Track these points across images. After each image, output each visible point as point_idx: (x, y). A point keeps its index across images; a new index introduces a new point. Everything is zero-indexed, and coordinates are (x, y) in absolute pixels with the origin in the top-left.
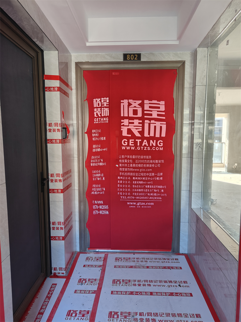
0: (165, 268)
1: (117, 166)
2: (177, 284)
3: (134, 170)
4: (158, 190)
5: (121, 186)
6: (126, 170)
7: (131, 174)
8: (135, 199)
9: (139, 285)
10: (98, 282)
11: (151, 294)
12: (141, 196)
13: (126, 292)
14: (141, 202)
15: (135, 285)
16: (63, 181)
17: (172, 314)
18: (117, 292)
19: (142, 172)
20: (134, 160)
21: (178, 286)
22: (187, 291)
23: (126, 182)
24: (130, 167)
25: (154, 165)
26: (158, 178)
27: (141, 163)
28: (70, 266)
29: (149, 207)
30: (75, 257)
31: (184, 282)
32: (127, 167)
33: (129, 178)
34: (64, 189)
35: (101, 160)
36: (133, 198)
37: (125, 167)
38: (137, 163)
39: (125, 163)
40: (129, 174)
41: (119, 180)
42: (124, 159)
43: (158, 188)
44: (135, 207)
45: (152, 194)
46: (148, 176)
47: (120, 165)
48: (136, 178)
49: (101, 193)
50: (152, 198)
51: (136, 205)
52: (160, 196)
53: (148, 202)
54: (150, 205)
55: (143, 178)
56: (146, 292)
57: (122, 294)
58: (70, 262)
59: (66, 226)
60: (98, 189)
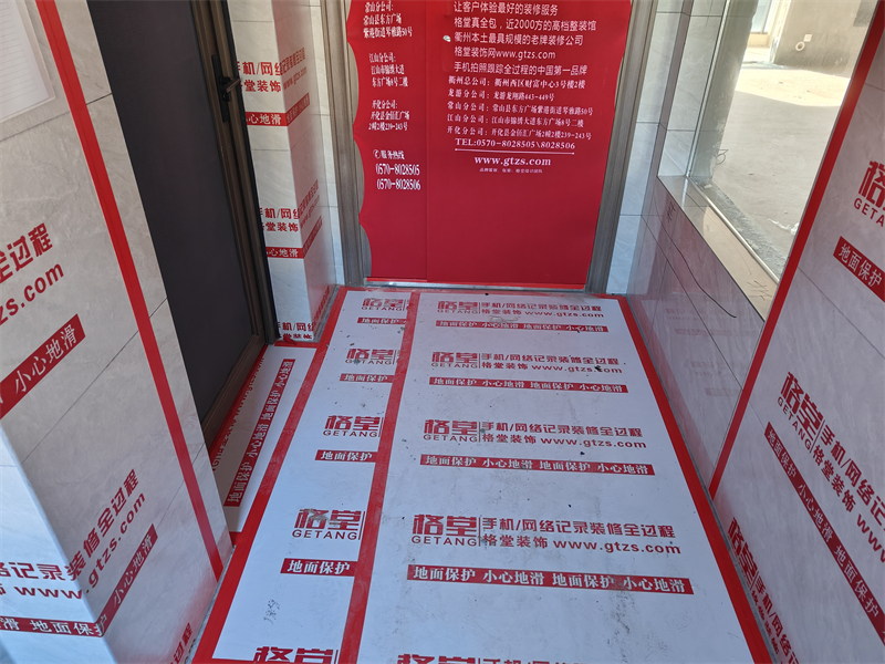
0: (564, 328)
1: (447, 39)
2: (592, 366)
3: (499, 54)
4: (568, 122)
5: (458, 106)
6: (475, 54)
7: (491, 68)
8: (497, 147)
9: (499, 366)
10: (397, 357)
11: (527, 385)
12: (516, 139)
13: (466, 380)
14: (516, 156)
15: (489, 365)
16: (285, 87)
17: (574, 428)
18: (444, 379)
19: (525, 61)
20: (501, 19)
21: (594, 369)
22: (617, 380)
23: (474, 93)
24: (488, 46)
25: (562, 37)
26: (571, 84)
27: (523, 32)
28: (325, 320)
29: (536, 171)
30: (333, 299)
31: (610, 361)
32: (478, 45)
33: (483, 82)
34: (288, 112)
35: (395, 18)
36: (493, 143)
37: (472, 45)
38: (509, 32)
39: (472, 30)
40: (483, 67)
41: (452, 86)
42: (470, 15)
43: (568, 116)
44: (495, 170)
45: (548, 134)
46: (541, 77)
47: (458, 36)
48: (506, 82)
49: (399, 127)
50: (547, 145)
51: (500, 167)
52: (571, 140)
53: (535, 156)
54: (540, 167)
55: (527, 82)
56: (513, 382)
57: (455, 384)
58: (322, 311)
59: (304, 221)
60: (389, 116)
